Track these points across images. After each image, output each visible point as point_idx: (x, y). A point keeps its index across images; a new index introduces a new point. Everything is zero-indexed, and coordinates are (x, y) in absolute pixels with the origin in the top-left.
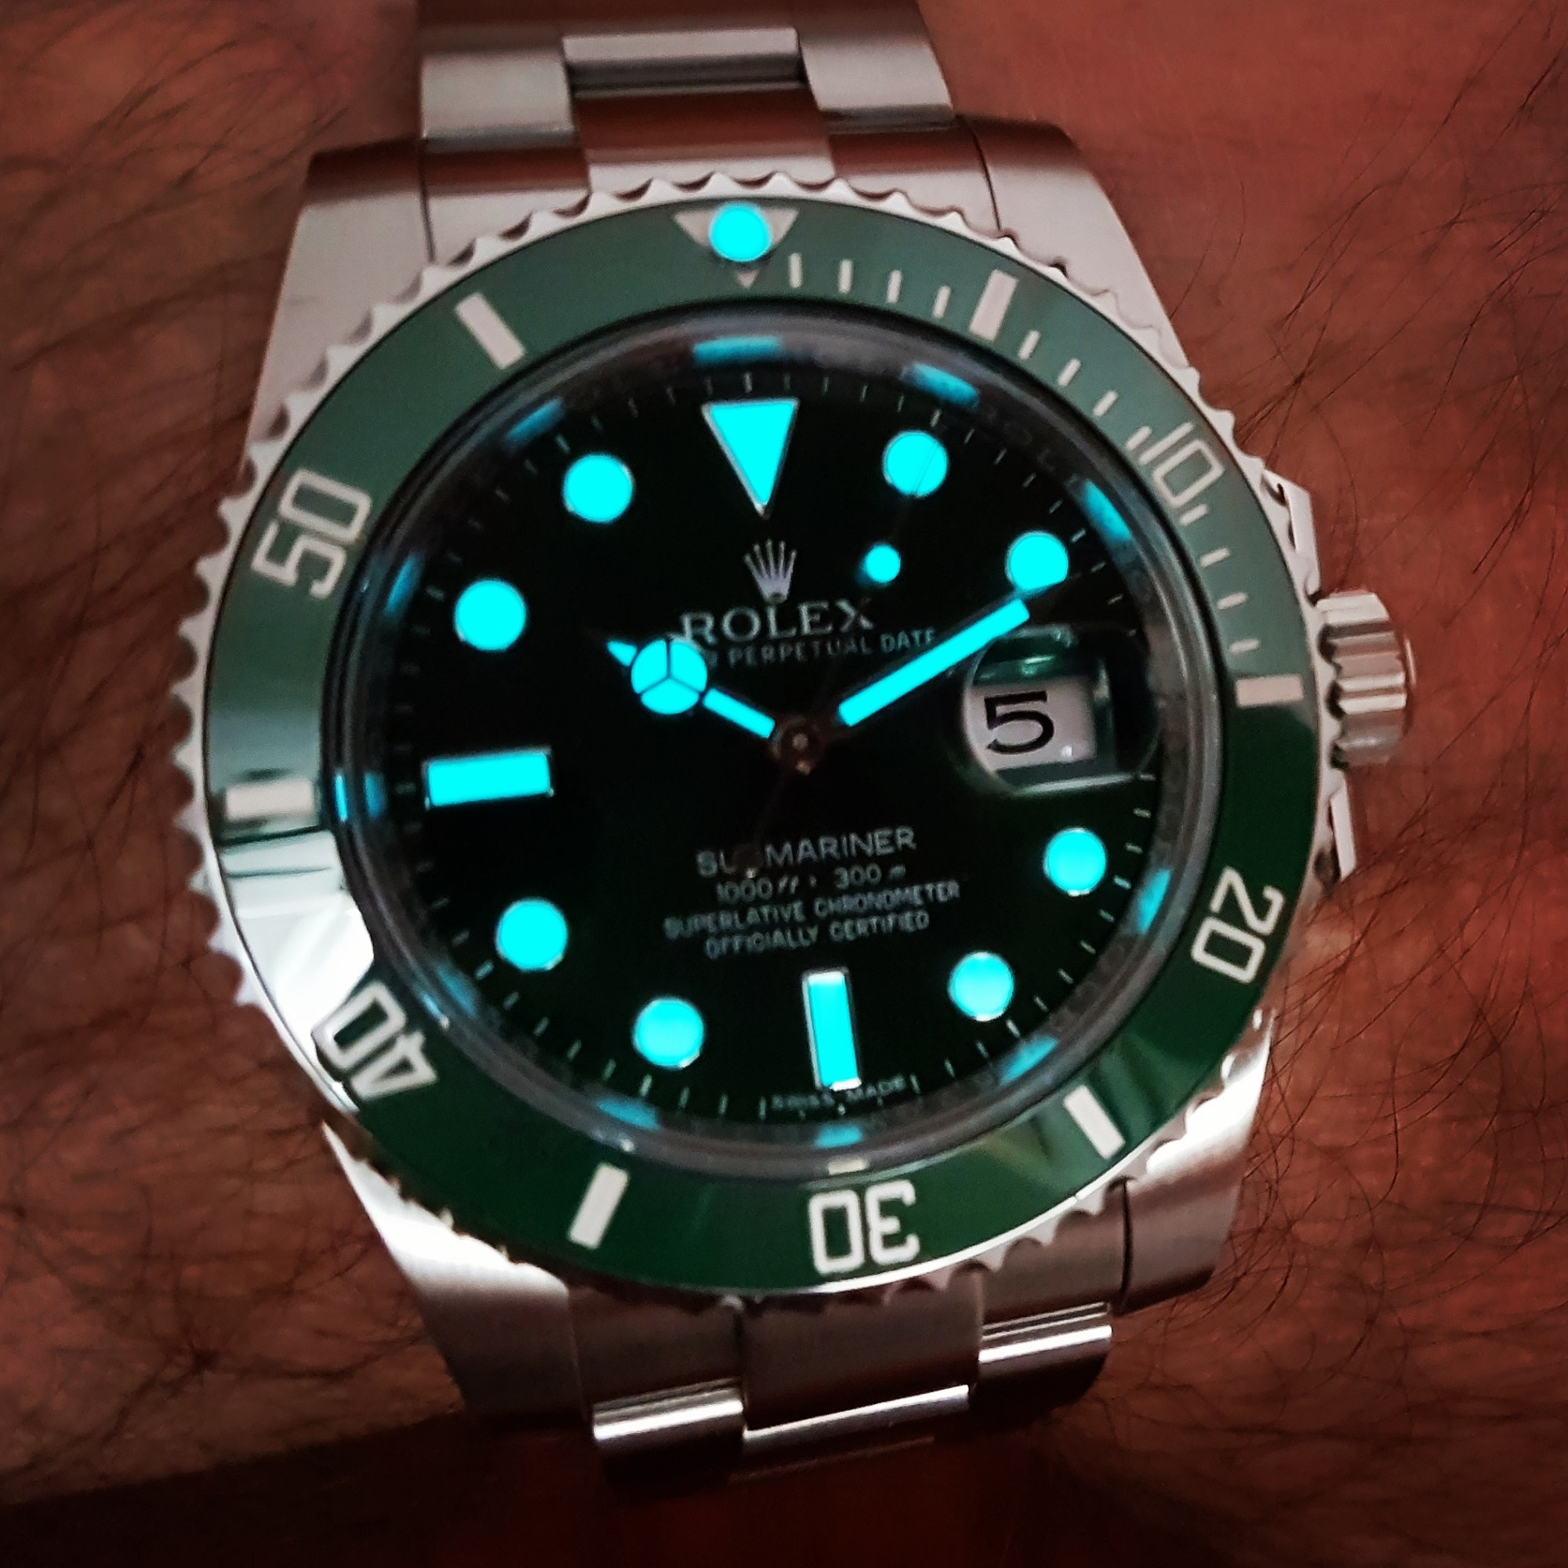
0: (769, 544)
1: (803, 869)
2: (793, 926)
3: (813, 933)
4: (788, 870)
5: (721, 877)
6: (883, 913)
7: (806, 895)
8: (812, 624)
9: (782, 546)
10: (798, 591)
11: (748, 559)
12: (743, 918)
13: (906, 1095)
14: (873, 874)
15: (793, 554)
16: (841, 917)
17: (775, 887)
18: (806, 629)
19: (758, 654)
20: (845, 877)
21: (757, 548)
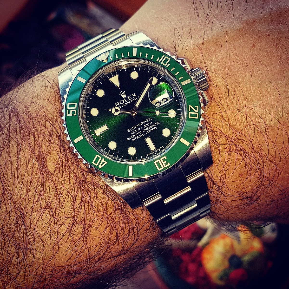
0: (121, 92)
1: (140, 127)
2: (141, 134)
3: (144, 134)
5: (131, 132)
6: (151, 128)
7: (141, 130)
9: (123, 91)
11: (120, 94)
12: (135, 135)
13: (162, 149)
14: (148, 124)
15: (125, 92)
16: (147, 131)
17: (138, 130)
20: (145, 126)
21: (120, 93)
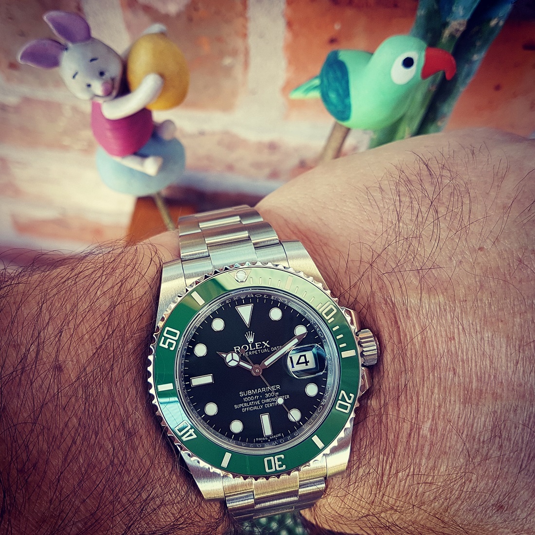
0: (249, 332)
1: (259, 394)
2: (258, 405)
3: (262, 407)
4: (256, 394)
5: (244, 397)
7: (260, 399)
8: (258, 347)
9: (252, 332)
10: (255, 341)
11: (246, 335)
12: (249, 404)
13: (281, 437)
14: (272, 394)
15: (254, 334)
16: (267, 403)
17: (254, 398)
18: (257, 348)
19: (248, 354)
20: (267, 395)
21: (247, 333)
